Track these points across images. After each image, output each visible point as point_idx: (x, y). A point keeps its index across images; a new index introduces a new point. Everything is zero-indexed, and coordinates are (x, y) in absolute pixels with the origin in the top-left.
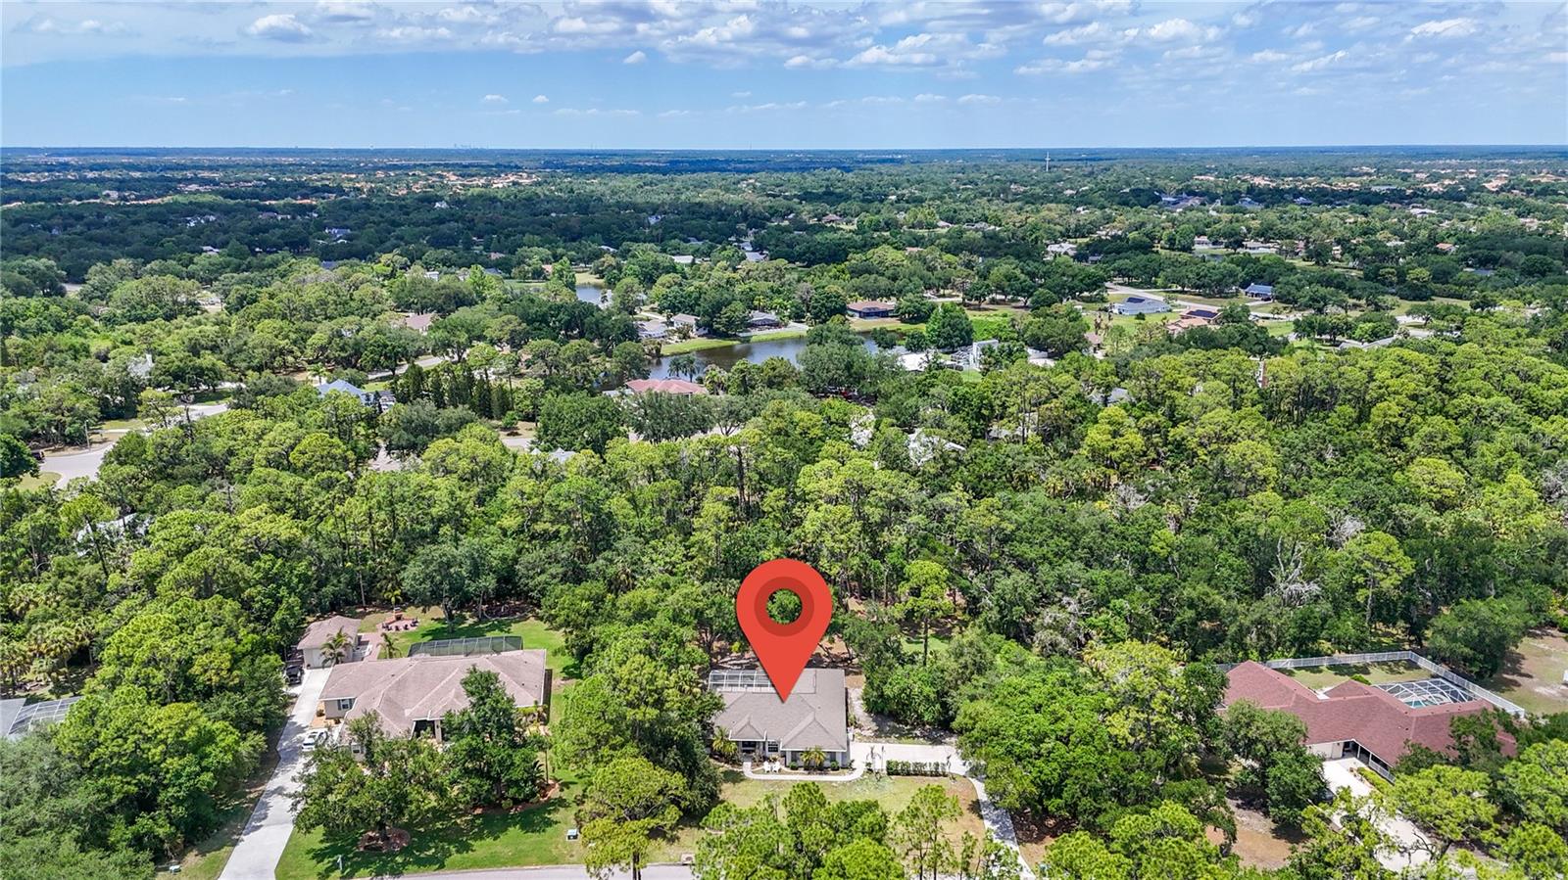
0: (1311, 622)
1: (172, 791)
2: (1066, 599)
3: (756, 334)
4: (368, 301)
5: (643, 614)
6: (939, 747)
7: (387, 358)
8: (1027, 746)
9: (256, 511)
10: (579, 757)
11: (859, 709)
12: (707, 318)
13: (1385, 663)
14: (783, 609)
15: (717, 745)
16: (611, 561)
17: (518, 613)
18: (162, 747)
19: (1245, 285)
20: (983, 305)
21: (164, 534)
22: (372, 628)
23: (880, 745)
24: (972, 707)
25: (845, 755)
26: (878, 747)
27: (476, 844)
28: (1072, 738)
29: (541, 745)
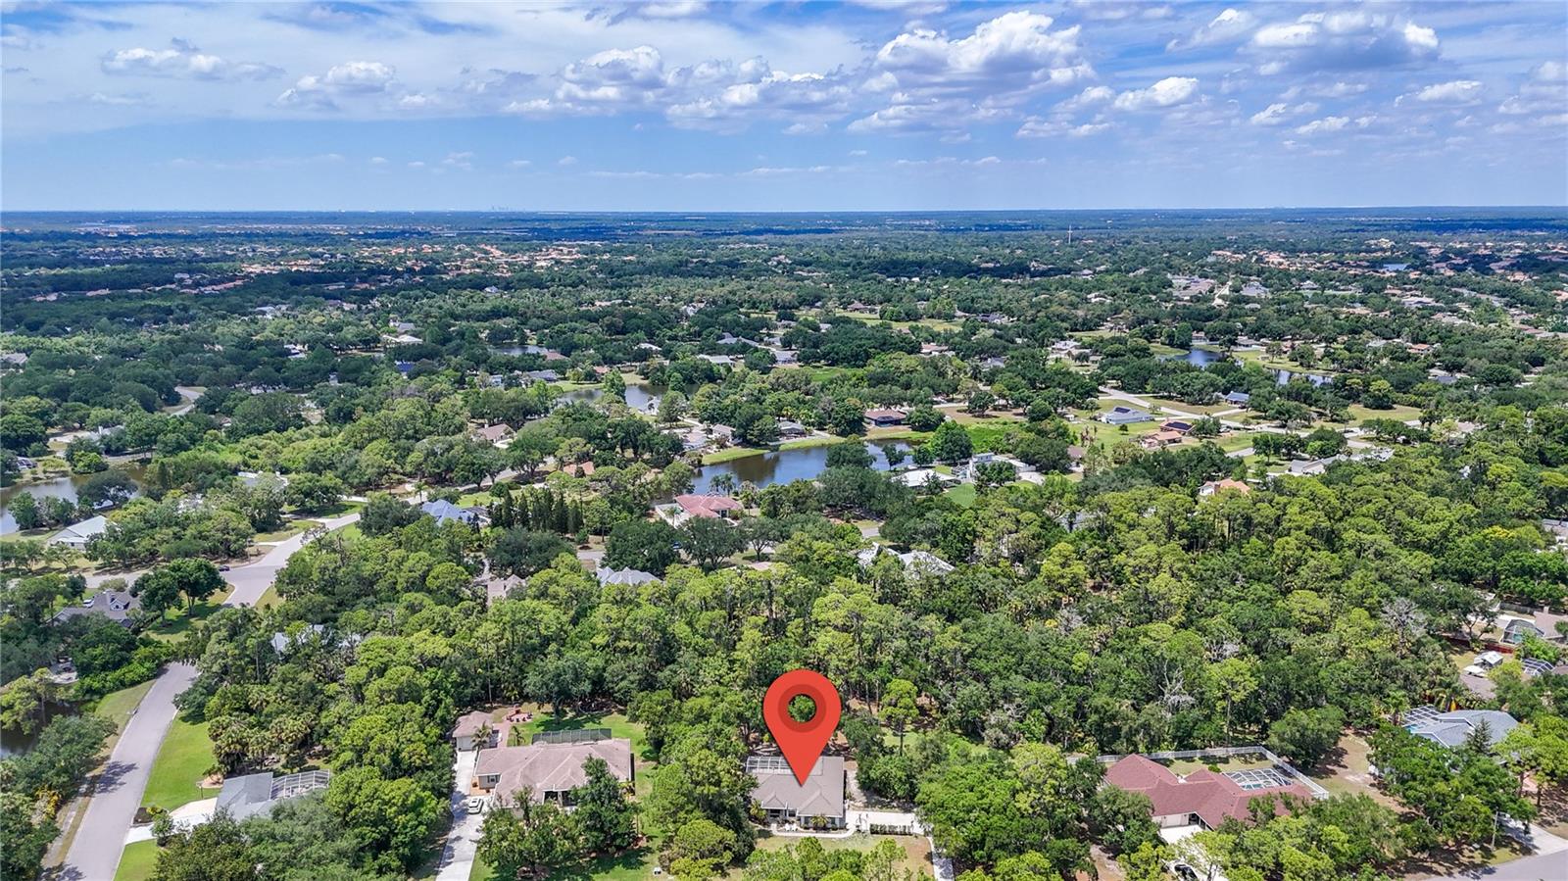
0: (1183, 725)
1: (400, 838)
2: (1006, 706)
3: (786, 443)
4: (450, 415)
5: (702, 717)
6: (908, 815)
7: (474, 474)
8: (961, 815)
9: (421, 634)
10: (662, 820)
11: (853, 786)
12: (742, 431)
13: (1243, 755)
14: (800, 712)
15: (753, 811)
16: (675, 672)
17: (603, 709)
18: (394, 808)
19: (1226, 392)
20: (987, 412)
21: (367, 655)
22: (501, 721)
23: (866, 813)
24: (930, 788)
25: (842, 820)
26: (864, 814)
28: (992, 809)
29: (636, 809)
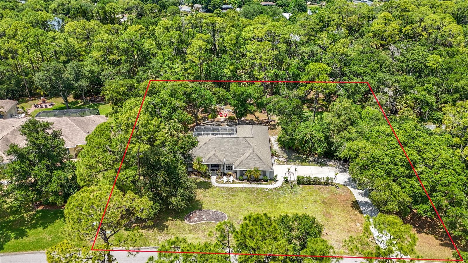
6: (325, 167)
11: (276, 147)
15: (196, 166)
23: (295, 167)
25: (271, 173)
26: (292, 168)
27: (29, 232)
